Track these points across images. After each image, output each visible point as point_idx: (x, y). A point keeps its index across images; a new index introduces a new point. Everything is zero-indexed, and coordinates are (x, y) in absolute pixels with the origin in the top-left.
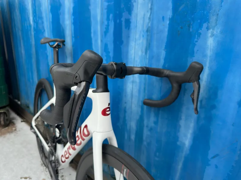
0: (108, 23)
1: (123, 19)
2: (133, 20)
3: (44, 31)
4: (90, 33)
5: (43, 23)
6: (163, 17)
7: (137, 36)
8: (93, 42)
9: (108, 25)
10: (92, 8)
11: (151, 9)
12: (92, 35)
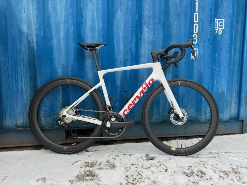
0: (132, 37)
1: (139, 37)
2: (143, 37)
3: (52, 39)
4: (113, 42)
5: (51, 32)
6: (160, 37)
7: (146, 44)
8: (116, 47)
9: (132, 39)
10: (115, 29)
11: (154, 34)
12: (115, 44)
